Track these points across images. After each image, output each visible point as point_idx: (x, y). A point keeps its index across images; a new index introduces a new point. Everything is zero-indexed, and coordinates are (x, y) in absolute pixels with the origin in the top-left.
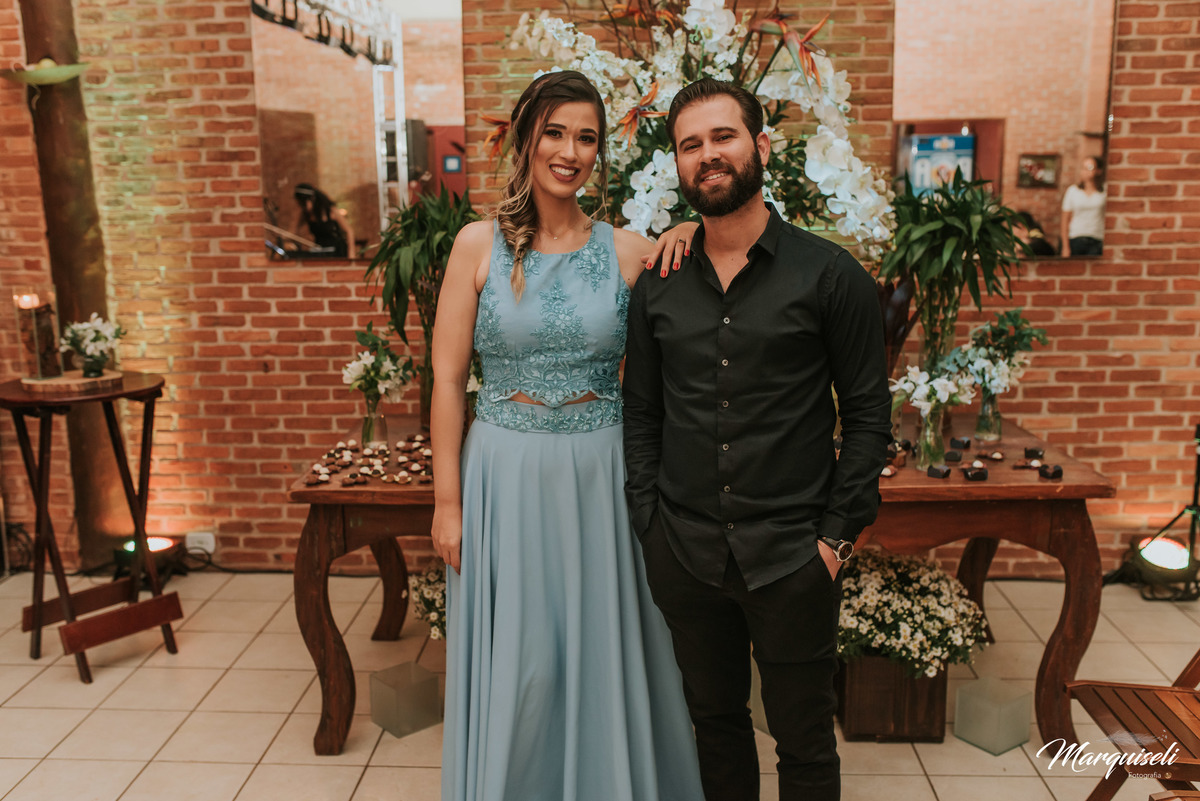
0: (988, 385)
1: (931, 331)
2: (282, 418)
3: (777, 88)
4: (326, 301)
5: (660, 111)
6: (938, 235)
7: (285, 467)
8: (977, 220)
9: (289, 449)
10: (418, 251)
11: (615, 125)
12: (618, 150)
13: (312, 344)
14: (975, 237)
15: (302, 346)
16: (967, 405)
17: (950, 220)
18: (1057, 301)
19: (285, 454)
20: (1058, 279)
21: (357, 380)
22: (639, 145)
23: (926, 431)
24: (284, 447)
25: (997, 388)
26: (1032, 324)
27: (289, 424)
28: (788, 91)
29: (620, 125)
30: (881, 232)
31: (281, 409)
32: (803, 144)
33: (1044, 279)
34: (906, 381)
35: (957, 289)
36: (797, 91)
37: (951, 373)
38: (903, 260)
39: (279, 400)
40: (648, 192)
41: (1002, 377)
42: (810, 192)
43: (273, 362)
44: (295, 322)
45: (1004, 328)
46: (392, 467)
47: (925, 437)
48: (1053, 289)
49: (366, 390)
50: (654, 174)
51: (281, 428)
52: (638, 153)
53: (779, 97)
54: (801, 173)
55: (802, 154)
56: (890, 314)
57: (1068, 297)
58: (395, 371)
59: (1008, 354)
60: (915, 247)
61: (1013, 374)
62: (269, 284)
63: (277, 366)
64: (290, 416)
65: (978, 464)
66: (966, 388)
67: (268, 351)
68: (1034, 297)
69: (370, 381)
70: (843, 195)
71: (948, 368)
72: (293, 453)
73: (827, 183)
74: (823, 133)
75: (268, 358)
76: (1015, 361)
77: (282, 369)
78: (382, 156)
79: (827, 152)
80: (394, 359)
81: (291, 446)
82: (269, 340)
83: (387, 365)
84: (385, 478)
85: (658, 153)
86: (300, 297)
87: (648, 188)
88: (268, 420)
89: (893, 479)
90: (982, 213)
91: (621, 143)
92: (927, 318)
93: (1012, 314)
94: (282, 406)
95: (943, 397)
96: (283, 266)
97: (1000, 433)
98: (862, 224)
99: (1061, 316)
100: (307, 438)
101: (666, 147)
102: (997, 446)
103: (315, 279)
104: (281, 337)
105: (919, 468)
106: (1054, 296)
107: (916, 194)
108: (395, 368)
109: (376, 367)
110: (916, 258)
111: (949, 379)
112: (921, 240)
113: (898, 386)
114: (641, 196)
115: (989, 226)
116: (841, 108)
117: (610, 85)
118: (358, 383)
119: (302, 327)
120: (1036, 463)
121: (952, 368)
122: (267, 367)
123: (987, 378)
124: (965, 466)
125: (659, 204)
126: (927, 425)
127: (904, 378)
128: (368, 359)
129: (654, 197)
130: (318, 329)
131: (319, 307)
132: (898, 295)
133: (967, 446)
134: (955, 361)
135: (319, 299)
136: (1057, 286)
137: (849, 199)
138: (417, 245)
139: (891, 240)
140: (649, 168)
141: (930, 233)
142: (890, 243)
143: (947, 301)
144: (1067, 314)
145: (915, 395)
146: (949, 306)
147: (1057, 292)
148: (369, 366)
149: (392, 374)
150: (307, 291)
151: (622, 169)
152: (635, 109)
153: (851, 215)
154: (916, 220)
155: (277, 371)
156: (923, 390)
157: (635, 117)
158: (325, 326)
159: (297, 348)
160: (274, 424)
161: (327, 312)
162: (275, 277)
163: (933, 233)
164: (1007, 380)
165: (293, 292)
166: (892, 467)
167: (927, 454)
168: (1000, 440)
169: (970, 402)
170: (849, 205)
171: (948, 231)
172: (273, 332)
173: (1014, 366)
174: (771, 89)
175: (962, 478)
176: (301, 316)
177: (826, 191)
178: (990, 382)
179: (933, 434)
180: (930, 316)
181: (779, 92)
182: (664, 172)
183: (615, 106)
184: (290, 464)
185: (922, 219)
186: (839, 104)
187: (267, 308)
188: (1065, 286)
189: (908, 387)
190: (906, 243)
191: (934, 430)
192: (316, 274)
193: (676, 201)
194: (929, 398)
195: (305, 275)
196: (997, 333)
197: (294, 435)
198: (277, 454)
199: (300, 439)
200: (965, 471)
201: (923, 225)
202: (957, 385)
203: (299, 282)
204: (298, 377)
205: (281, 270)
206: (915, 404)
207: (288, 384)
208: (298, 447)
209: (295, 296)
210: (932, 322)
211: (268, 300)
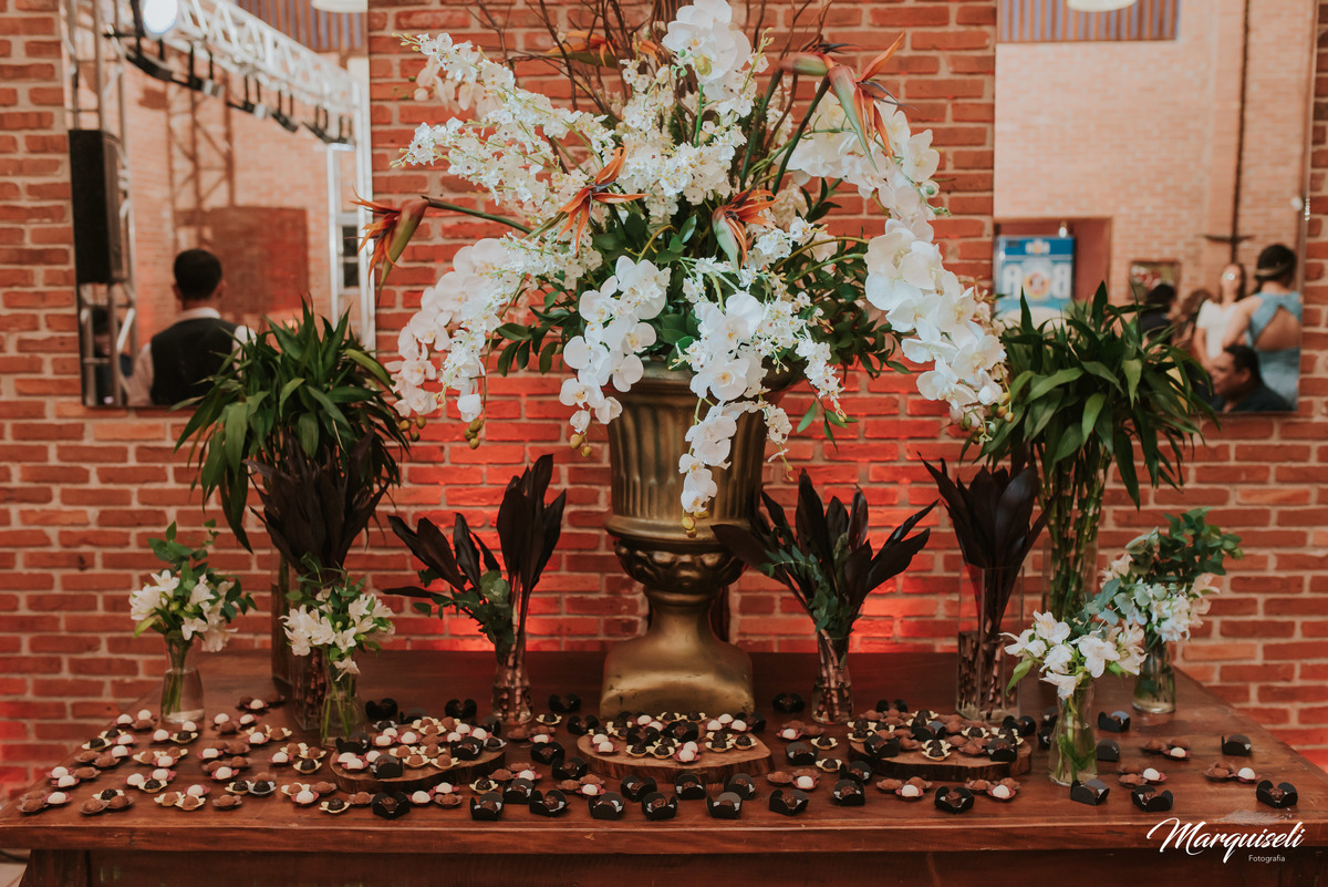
0: (1156, 628)
1: (1060, 534)
2: (104, 637)
3: (821, 160)
4: (170, 468)
5: (629, 193)
6: (1071, 389)
7: (109, 709)
8: (1133, 368)
9: (114, 682)
10: (254, 410)
11: (553, 215)
12: (562, 257)
13: (148, 529)
14: (1133, 394)
15: (134, 532)
16: (1132, 676)
17: (1091, 367)
18: (1232, 477)
19: (108, 689)
20: (1233, 444)
21: (152, 615)
22: (596, 246)
23: (1065, 719)
24: (107, 680)
25: (1170, 633)
26: (1223, 530)
27: (114, 645)
28: (837, 164)
29: (562, 215)
30: (991, 394)
31: (104, 624)
32: (862, 248)
33: (1212, 444)
34: (1032, 638)
35: (1101, 472)
36: (852, 164)
37: (1105, 624)
38: (1019, 428)
39: (100, 612)
40: (606, 324)
41: (1177, 614)
42: (874, 323)
43: (92, 555)
44: (124, 498)
45: (1180, 538)
46: (183, 773)
47: (1064, 730)
48: (1228, 459)
49: (166, 632)
50: (618, 294)
51: (103, 653)
52: (595, 260)
53: (824, 174)
54: (858, 293)
55: (861, 263)
56: (1001, 519)
57: (1247, 470)
58: (212, 602)
59: (1186, 580)
60: (1039, 409)
61: (1194, 610)
62: (87, 442)
63: (98, 561)
64: (116, 635)
65: (1151, 774)
66: (1131, 649)
67: (85, 540)
68: (1198, 470)
69: (169, 621)
70: (928, 332)
71: (1100, 616)
72: (120, 689)
73: (901, 312)
74: (895, 231)
75: (85, 549)
76: (1196, 588)
77: (105, 566)
78: (339, 255)
79: (901, 261)
80: (213, 581)
81: (117, 678)
82: (88, 524)
83: (201, 593)
84: (160, 799)
85: (623, 260)
86: (132, 462)
87: (606, 318)
88: (85, 638)
89: (1014, 804)
90: (1139, 355)
91: (568, 243)
92: (1055, 515)
93: (1194, 517)
94: (103, 619)
95: (1096, 669)
96: (107, 417)
97: (1173, 702)
98: (959, 382)
99: (1237, 497)
100: (141, 666)
101: (638, 251)
102: (1168, 726)
103: (154, 435)
104: (103, 519)
105: (1053, 777)
106: (1228, 468)
107: (1036, 326)
108: (212, 597)
109: (182, 598)
110: (1039, 428)
111: (1104, 636)
112: (1046, 399)
113: (1021, 645)
114: (594, 332)
115: (1150, 378)
116: (923, 190)
117: (546, 149)
118: (151, 621)
119: (135, 505)
120: (1246, 773)
121: (1107, 616)
122: (83, 562)
123: (1154, 619)
124: (1131, 778)
125: (624, 344)
126: (1067, 710)
127: (1027, 633)
128: (167, 583)
129: (615, 334)
130: (158, 508)
131: (160, 476)
132: (1015, 490)
133: (1124, 727)
134: (1113, 603)
135: (160, 465)
136: (1232, 454)
137: (938, 341)
138: (254, 401)
139: (1005, 403)
140: (610, 286)
141: (1059, 386)
142: (1001, 409)
143: (1086, 491)
144: (1248, 495)
145: (1048, 661)
146: (1089, 497)
147: (1232, 463)
148: (171, 594)
149: (206, 607)
150: (143, 453)
151: (570, 285)
152: (585, 191)
153: (940, 365)
154: (1039, 366)
155: (98, 569)
156: (1060, 656)
157: (586, 203)
158: (169, 505)
159: (128, 535)
160: (92, 645)
161: (171, 484)
162: (96, 433)
163: (1065, 386)
164: (1187, 622)
165: (122, 454)
166: (1009, 781)
167: (1069, 760)
168: (1172, 712)
169: (1137, 673)
170: (938, 348)
171: (1087, 385)
172: (93, 512)
173: (1195, 596)
174: (811, 161)
175: (1128, 804)
176: (134, 488)
177: (900, 326)
178: (1159, 625)
179: (1077, 726)
180: (1059, 511)
181: (824, 165)
182: (633, 291)
183: (555, 184)
184: (115, 705)
185: (1047, 365)
186: (920, 184)
187: (83, 477)
188: (1243, 454)
189: (1036, 648)
190: (1023, 400)
191: (1080, 718)
192: (155, 428)
193: (652, 340)
194: (1071, 668)
195: (140, 430)
196: (1168, 546)
197: (123, 661)
198: (97, 689)
199: (131, 668)
200: (1133, 790)
201: (1049, 374)
202: (1118, 646)
203: (132, 440)
204: (129, 577)
205: (105, 422)
206: (1050, 678)
207: (113, 589)
208: (128, 679)
209: (125, 460)
210: (1063, 522)
211: (85, 466)
